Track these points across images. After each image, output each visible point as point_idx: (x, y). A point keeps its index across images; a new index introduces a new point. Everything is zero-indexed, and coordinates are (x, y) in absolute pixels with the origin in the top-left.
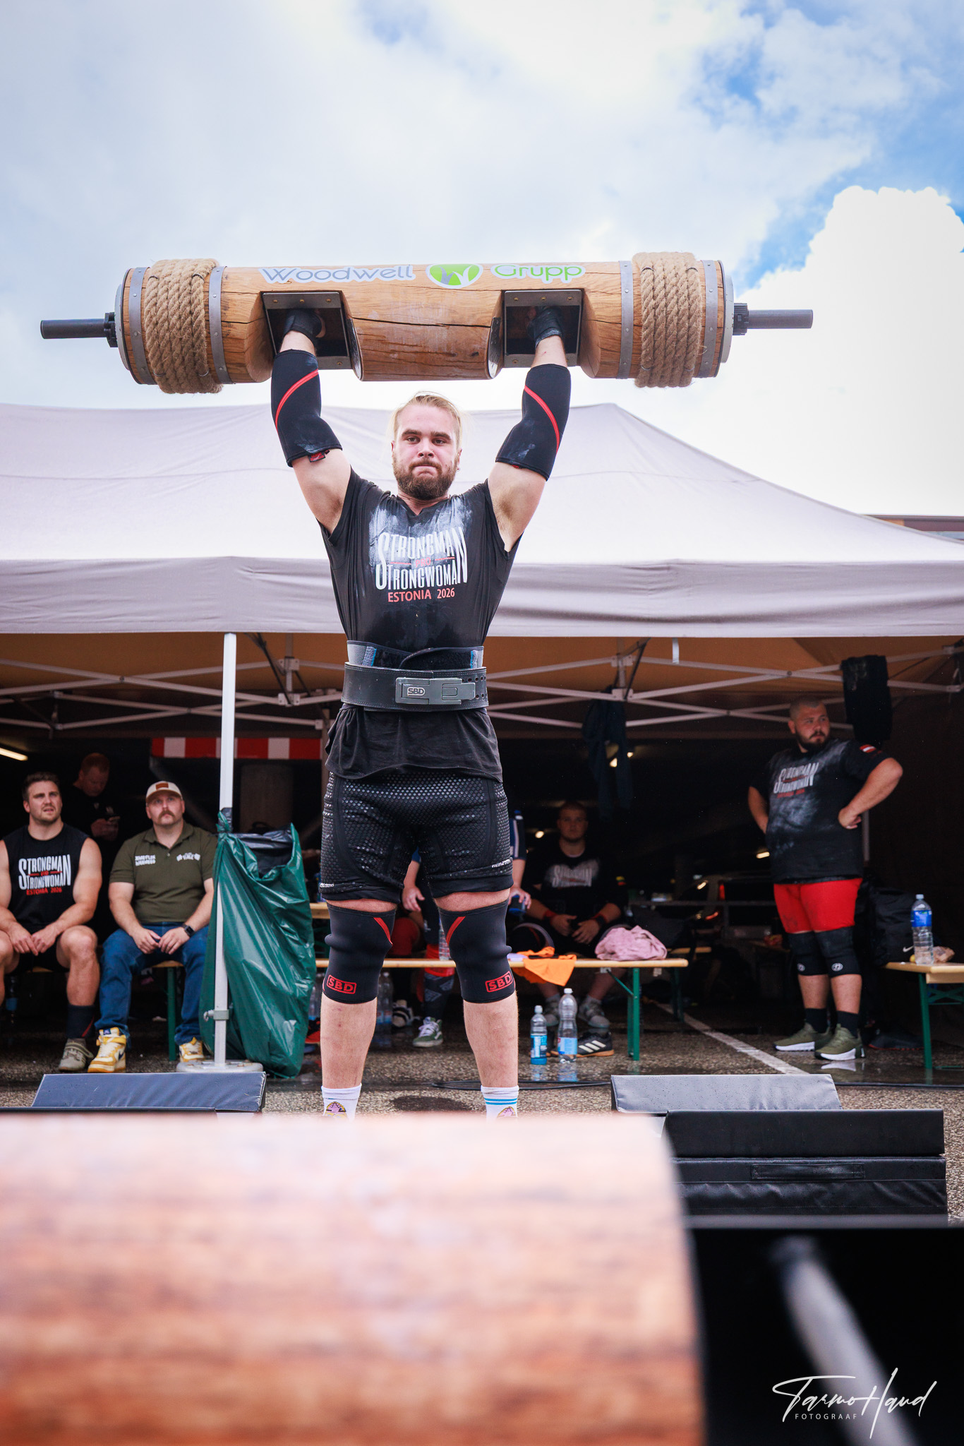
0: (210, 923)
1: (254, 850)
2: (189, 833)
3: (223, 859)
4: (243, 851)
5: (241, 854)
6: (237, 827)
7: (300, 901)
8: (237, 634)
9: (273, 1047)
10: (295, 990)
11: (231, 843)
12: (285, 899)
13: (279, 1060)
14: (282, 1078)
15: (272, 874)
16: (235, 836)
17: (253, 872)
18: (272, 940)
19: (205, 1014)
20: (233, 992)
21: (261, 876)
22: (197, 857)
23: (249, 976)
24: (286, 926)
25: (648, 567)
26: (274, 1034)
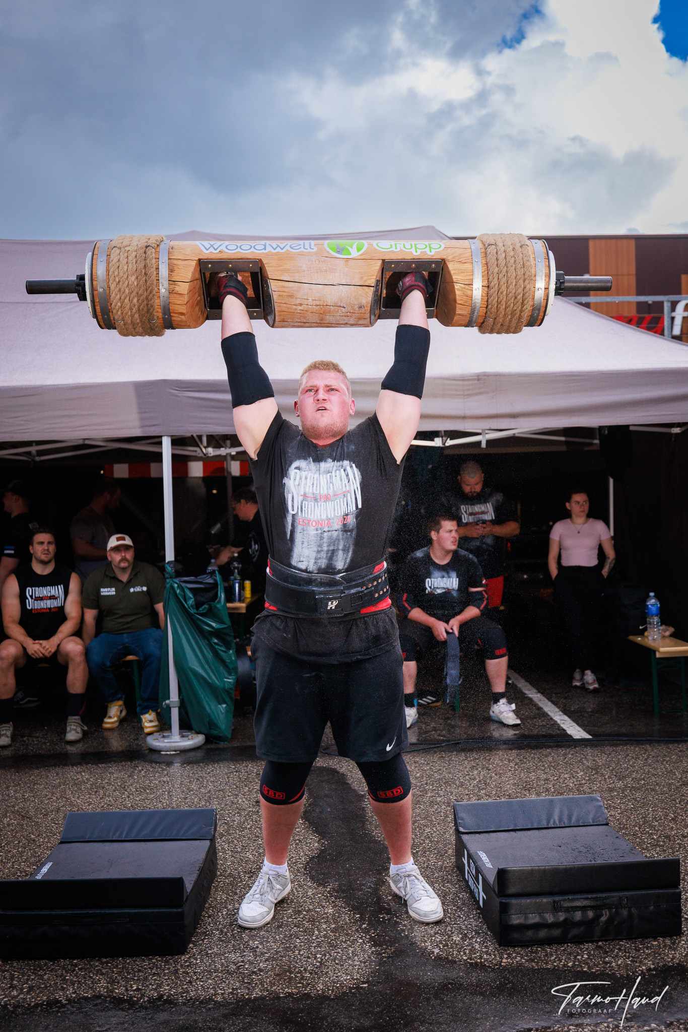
1: (190, 589)
3: (171, 597)
4: (184, 592)
5: (182, 593)
6: (178, 574)
7: (226, 626)
8: (171, 436)
9: (212, 724)
10: (224, 685)
11: (175, 585)
12: (214, 624)
13: (216, 732)
14: (218, 743)
15: (205, 608)
16: (177, 580)
17: (192, 606)
18: (207, 651)
19: (164, 704)
20: (183, 690)
21: (197, 609)
22: (145, 589)
23: (192, 677)
24: (216, 641)
25: (463, 379)
26: (212, 715)
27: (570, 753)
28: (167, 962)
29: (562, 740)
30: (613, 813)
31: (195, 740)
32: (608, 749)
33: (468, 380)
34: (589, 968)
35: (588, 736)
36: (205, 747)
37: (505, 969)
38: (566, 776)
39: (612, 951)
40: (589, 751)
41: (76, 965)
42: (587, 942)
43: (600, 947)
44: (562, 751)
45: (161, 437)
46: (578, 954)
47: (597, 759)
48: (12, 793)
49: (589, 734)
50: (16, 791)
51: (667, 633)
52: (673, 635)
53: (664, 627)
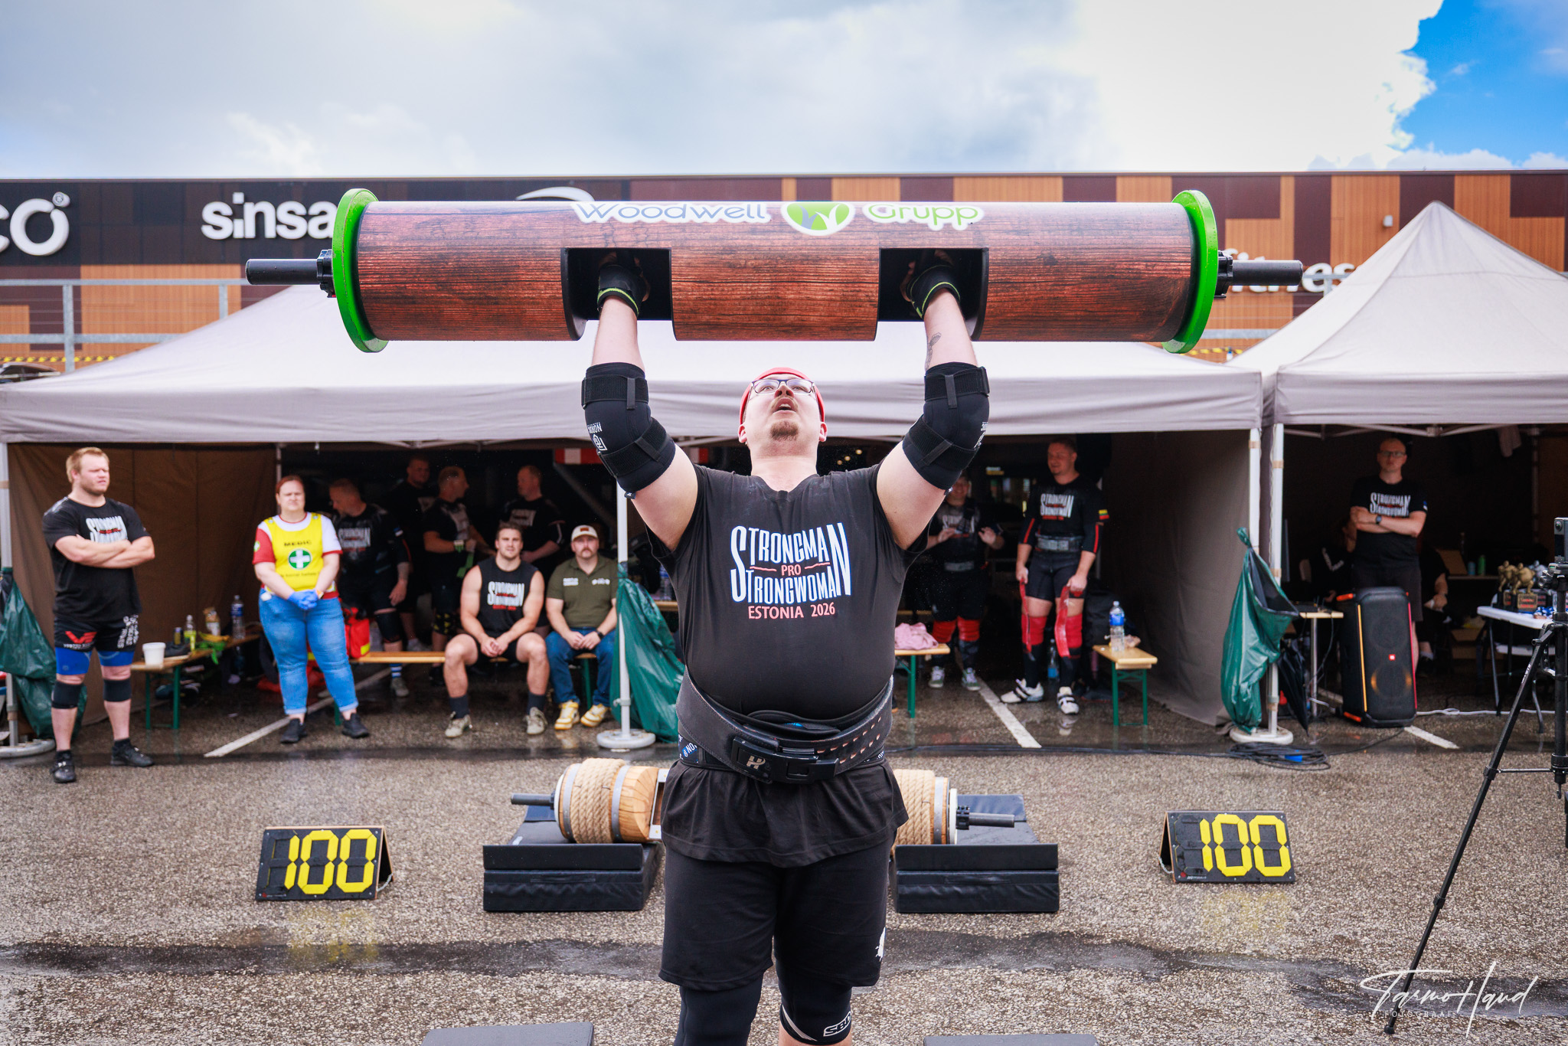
0: (615, 630)
2: (602, 565)
4: (637, 591)
6: (631, 574)
9: (662, 724)
11: (628, 585)
13: (665, 731)
14: (667, 743)
16: (630, 580)
19: (615, 702)
20: (634, 689)
22: (608, 582)
23: (644, 678)
26: (662, 715)
27: (1014, 763)
28: (616, 917)
29: (1009, 749)
30: (1037, 815)
31: (647, 739)
32: (1054, 758)
34: (974, 932)
35: (1037, 745)
36: (654, 746)
37: (902, 930)
38: (1004, 782)
39: (997, 921)
40: (1033, 760)
41: (539, 918)
42: (978, 913)
43: (988, 918)
44: (1006, 759)
46: (967, 922)
47: (1039, 767)
48: (470, 783)
49: (1040, 743)
50: (473, 781)
51: (1133, 644)
52: (1139, 646)
53: (1129, 637)
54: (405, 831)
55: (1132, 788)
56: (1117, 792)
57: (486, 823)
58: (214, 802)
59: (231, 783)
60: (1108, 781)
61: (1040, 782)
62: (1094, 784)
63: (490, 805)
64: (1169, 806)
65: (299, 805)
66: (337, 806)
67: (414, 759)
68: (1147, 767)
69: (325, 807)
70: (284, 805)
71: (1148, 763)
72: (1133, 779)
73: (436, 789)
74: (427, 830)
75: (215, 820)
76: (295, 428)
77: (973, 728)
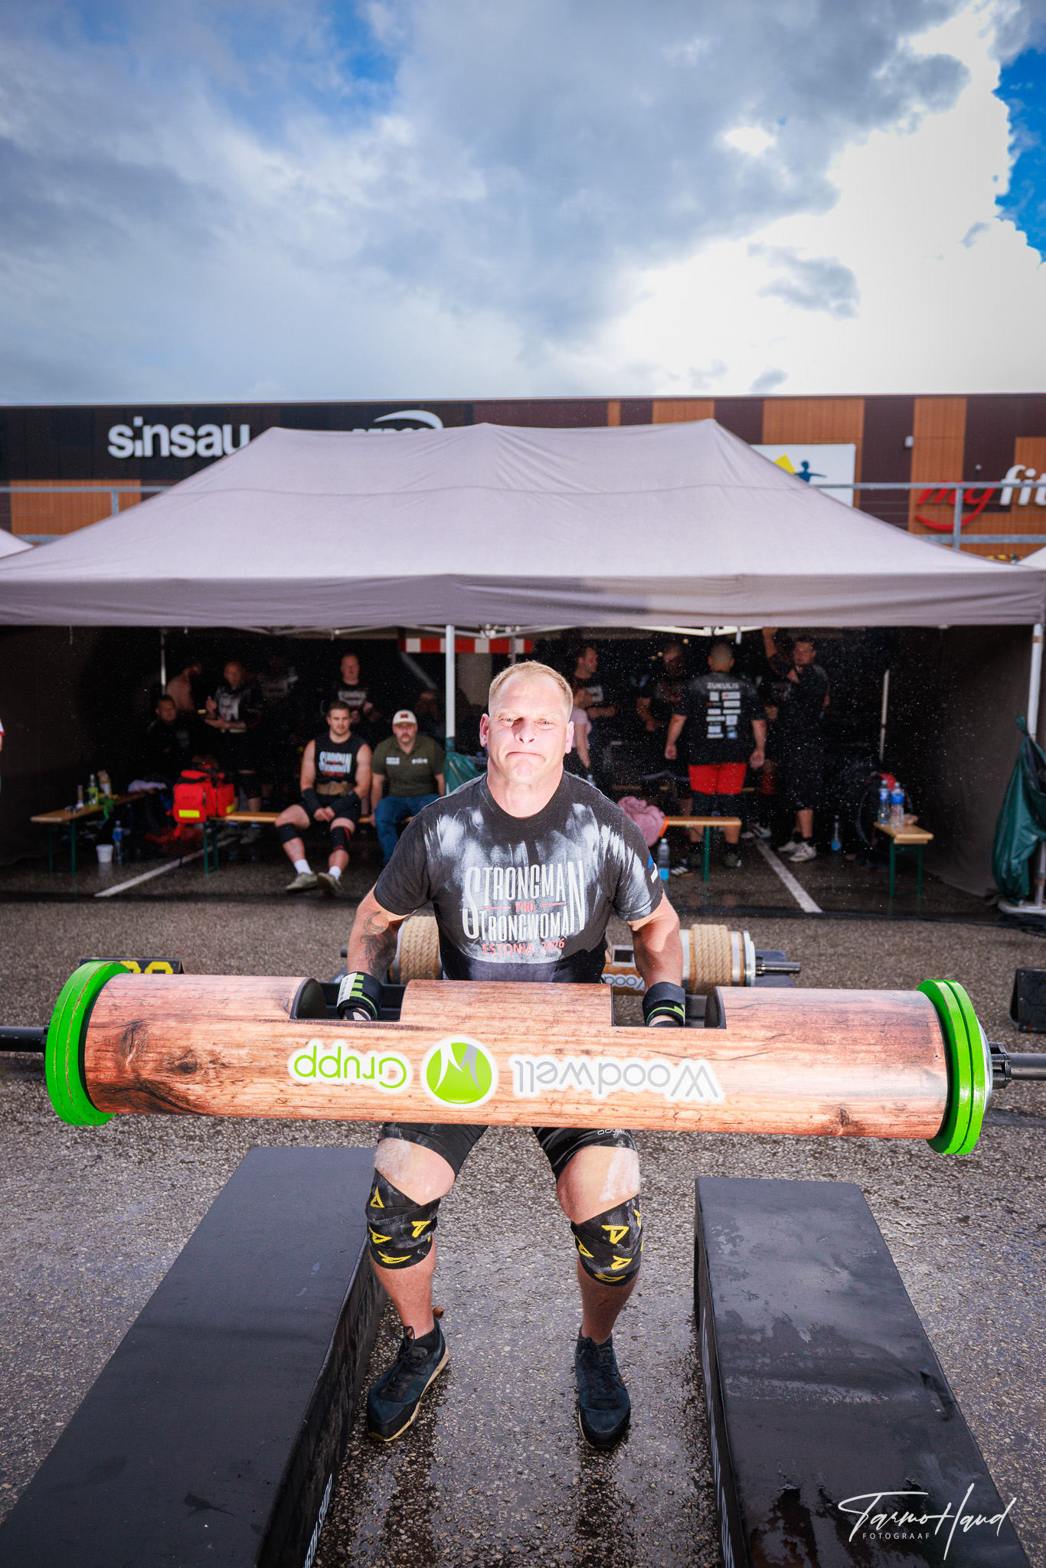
8: (454, 626)
22: (426, 761)
25: (723, 579)
27: (796, 925)
29: (793, 912)
32: (832, 921)
33: (727, 580)
35: (817, 910)
40: (814, 922)
44: (789, 921)
45: (444, 627)
47: (819, 930)
48: (314, 926)
49: (821, 908)
50: (317, 925)
51: (911, 822)
52: (916, 824)
53: (908, 815)
54: (254, 966)
55: (904, 951)
56: (890, 954)
57: (324, 962)
58: (97, 935)
59: (113, 919)
60: (882, 944)
61: (819, 943)
62: (869, 947)
63: (328, 946)
64: (938, 968)
65: (167, 940)
66: (199, 942)
67: (268, 904)
68: (919, 933)
69: (189, 943)
70: (155, 940)
71: (920, 928)
72: (906, 942)
73: (285, 930)
74: (273, 966)
75: (96, 950)
76: (167, 614)
77: (761, 892)
